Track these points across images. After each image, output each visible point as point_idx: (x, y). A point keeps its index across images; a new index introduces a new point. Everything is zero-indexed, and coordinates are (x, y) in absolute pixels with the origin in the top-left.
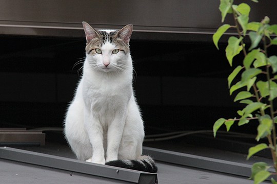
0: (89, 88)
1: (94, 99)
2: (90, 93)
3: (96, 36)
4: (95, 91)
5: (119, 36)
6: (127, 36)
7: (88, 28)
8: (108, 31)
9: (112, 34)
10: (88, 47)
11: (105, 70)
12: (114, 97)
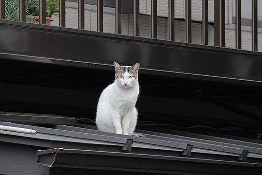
0: (118, 97)
1: (120, 103)
2: (118, 99)
3: (121, 69)
4: (121, 98)
5: (132, 69)
6: (136, 69)
7: (116, 65)
8: (127, 67)
9: (129, 68)
10: (116, 75)
11: (125, 87)
12: (130, 102)
